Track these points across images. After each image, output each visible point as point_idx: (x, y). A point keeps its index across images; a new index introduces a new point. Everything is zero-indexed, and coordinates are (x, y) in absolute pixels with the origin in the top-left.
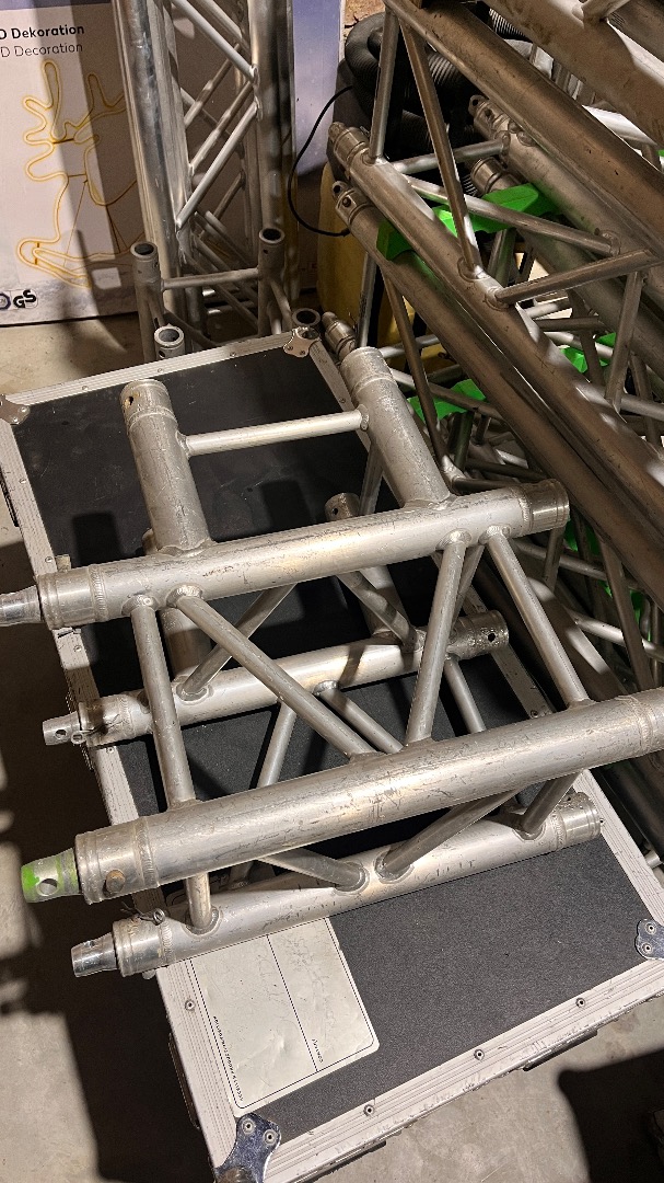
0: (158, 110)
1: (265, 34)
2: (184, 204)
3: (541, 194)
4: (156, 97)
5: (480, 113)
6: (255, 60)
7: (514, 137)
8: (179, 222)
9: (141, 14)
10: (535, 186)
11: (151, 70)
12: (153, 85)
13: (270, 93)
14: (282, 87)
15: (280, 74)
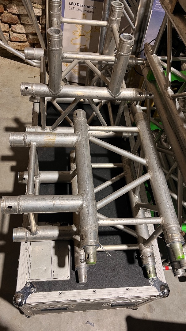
1: (140, 19)
6: (136, 25)
13: (137, 34)
14: (141, 34)
15: (142, 30)
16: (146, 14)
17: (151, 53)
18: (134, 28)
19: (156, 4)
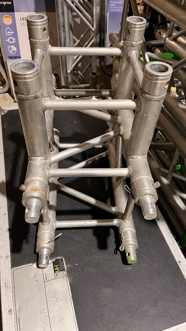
0: (65, 38)
1: (98, 18)
2: (71, 66)
3: (175, 55)
4: (65, 34)
5: (157, 34)
6: (95, 27)
7: (167, 39)
8: (69, 72)
9: (62, 10)
10: (173, 53)
11: (64, 26)
12: (64, 31)
13: (98, 36)
14: (102, 35)
15: (102, 31)
16: (103, 13)
17: (119, 41)
18: (93, 29)
19: (111, 5)
